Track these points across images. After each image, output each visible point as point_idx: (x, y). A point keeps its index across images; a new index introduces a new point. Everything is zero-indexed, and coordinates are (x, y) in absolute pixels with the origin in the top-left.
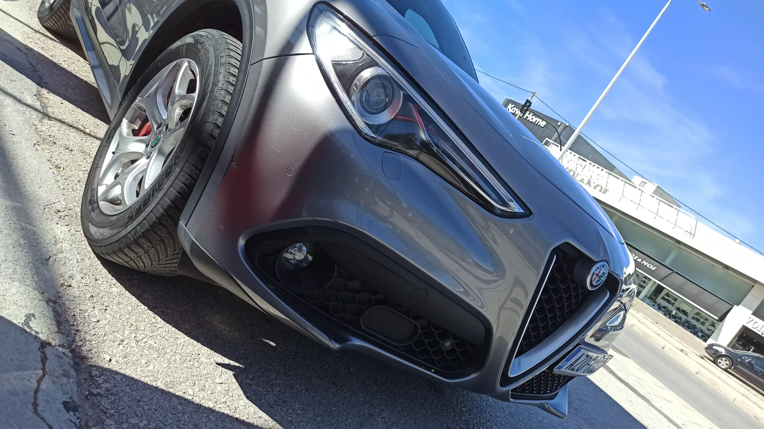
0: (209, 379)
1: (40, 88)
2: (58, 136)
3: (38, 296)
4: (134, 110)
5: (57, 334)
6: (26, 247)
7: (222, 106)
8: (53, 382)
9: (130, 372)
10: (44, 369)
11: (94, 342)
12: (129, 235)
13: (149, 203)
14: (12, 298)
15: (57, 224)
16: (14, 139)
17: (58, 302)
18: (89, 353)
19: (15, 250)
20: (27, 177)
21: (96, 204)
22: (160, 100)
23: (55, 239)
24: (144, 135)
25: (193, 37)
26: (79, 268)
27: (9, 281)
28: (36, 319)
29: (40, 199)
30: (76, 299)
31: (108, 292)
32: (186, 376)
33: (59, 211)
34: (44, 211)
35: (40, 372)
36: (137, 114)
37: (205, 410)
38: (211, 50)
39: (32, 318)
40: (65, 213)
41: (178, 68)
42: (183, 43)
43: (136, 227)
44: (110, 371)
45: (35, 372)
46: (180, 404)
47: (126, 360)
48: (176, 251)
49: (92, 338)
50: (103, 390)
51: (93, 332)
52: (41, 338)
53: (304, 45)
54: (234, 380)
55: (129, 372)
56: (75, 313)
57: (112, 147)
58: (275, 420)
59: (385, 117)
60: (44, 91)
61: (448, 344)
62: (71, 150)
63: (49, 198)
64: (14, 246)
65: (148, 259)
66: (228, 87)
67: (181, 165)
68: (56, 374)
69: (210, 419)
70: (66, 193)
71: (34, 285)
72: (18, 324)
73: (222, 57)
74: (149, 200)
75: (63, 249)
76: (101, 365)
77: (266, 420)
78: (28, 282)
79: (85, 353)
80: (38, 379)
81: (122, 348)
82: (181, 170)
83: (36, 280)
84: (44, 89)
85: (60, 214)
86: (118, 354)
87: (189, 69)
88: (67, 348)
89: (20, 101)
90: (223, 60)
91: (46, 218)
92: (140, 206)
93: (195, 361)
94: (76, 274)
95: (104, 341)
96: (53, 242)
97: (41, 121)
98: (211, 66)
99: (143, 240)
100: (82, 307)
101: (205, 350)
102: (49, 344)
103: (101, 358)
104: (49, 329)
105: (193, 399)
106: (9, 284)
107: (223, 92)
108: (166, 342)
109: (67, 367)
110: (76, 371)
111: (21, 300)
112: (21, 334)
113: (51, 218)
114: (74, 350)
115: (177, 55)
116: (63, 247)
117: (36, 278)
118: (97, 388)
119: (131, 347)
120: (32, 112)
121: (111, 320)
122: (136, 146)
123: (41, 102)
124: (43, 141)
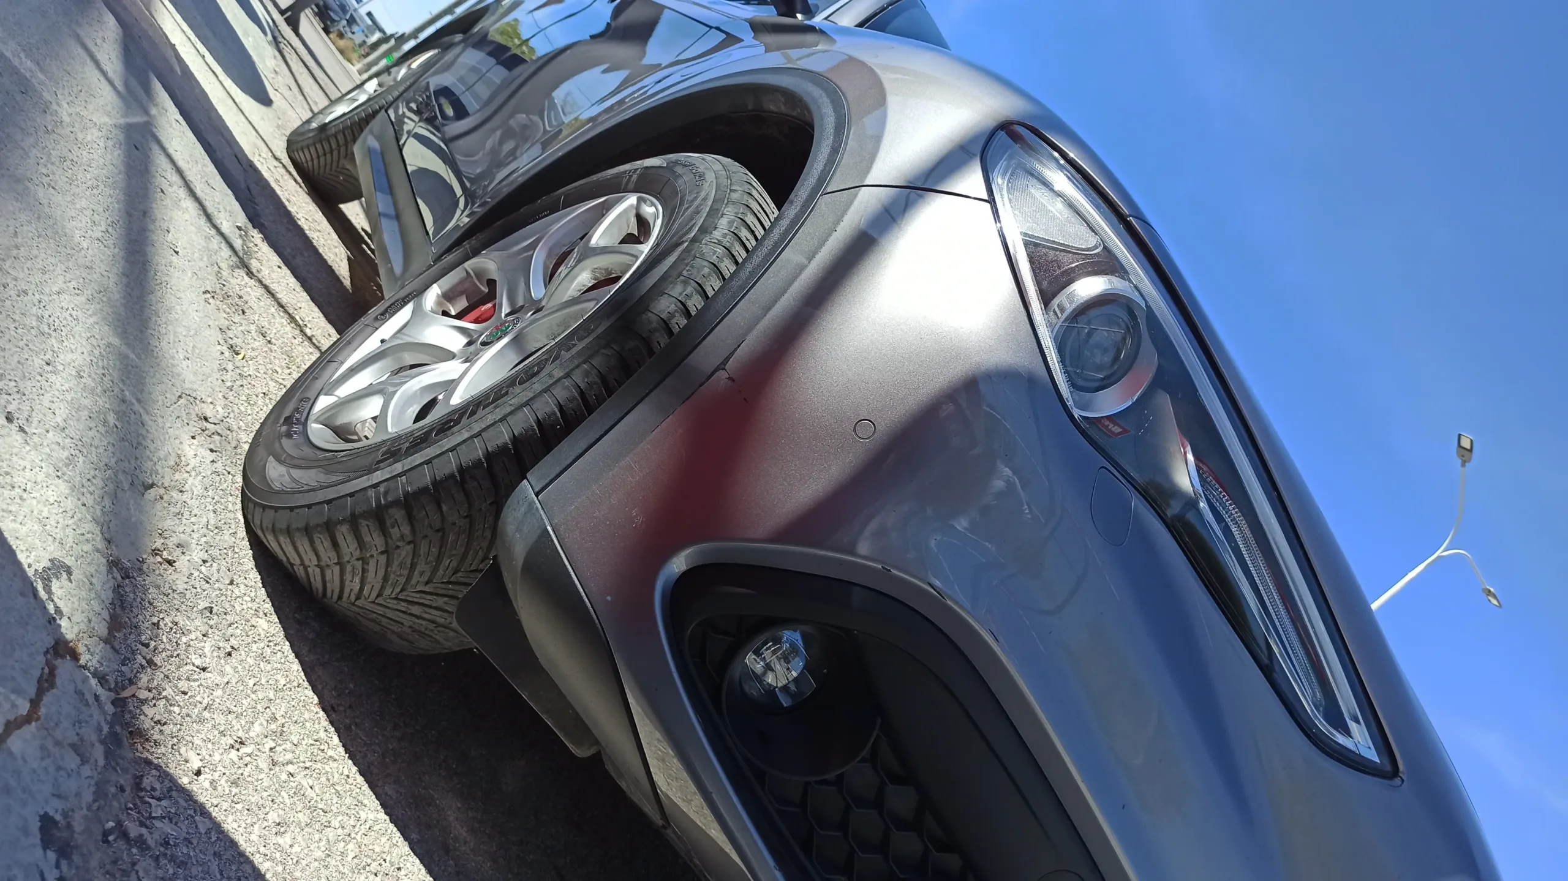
1: (250, 225)
2: (253, 303)
3: (98, 539)
5: (102, 645)
6: (115, 436)
7: (709, 274)
8: (43, 748)
9: (235, 825)
10: (35, 703)
11: (176, 709)
13: (455, 429)
14: (40, 507)
15: (193, 437)
16: (175, 260)
17: (133, 577)
18: (156, 728)
19: (92, 424)
20: (170, 328)
21: (301, 427)
22: (539, 261)
23: (178, 460)
24: (473, 322)
25: (663, 161)
26: (204, 539)
27: (51, 470)
28: (70, 582)
29: (179, 375)
30: (174, 598)
31: (248, 621)
33: (206, 419)
34: (179, 400)
35: (24, 707)
36: (467, 285)
39: (64, 575)
40: (217, 429)
42: (639, 169)
44: (188, 796)
45: (13, 697)
47: (234, 790)
48: (460, 574)
49: (177, 698)
50: (156, 836)
51: (183, 685)
52: (63, 630)
55: (230, 824)
56: (160, 623)
57: (385, 330)
60: (256, 236)
62: (269, 342)
63: (195, 386)
64: (91, 415)
65: (381, 573)
67: (568, 365)
68: (58, 734)
70: (231, 399)
71: (99, 513)
72: (26, 566)
75: (187, 487)
76: (172, 772)
78: (89, 500)
79: (147, 724)
80: (12, 718)
81: (236, 759)
82: (566, 376)
83: (107, 507)
84: (256, 230)
85: (206, 425)
86: (220, 768)
87: (634, 213)
88: (110, 690)
89: (209, 217)
90: (734, 196)
91: (175, 414)
94: (194, 546)
95: (201, 721)
96: (172, 463)
98: (705, 199)
100: (180, 620)
102: (75, 656)
103: (180, 755)
104: (90, 621)
106: (48, 476)
107: (719, 252)
108: (335, 799)
109: (91, 736)
110: (108, 754)
111: (58, 523)
112: (22, 594)
113: (185, 422)
114: (124, 701)
115: (614, 187)
116: (189, 482)
117: (107, 502)
118: (142, 824)
119: (257, 768)
120: (224, 245)
121: (234, 681)
122: (445, 336)
123: (244, 244)
124: (224, 298)
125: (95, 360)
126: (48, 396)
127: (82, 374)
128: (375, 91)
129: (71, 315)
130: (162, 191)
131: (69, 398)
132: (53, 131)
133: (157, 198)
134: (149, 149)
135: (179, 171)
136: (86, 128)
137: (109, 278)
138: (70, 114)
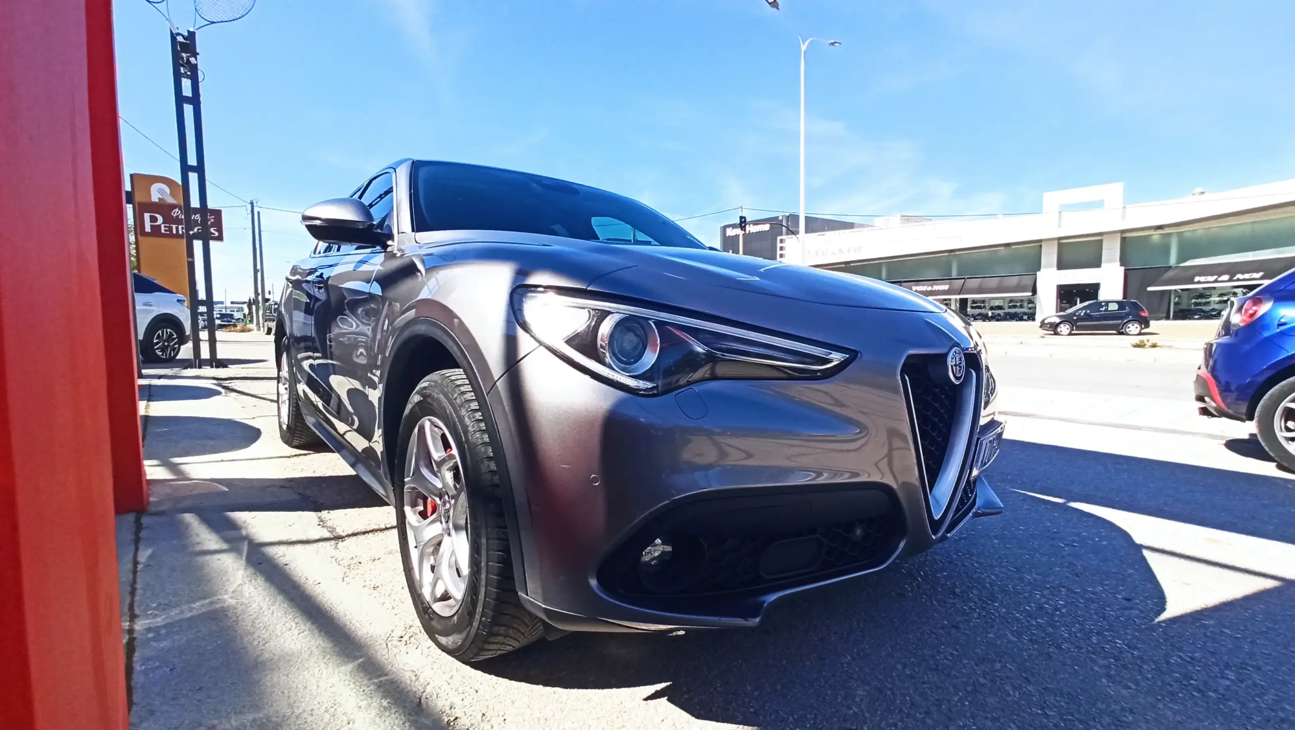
1: (319, 514)
2: (359, 552)
4: (409, 494)
6: (393, 707)
7: (485, 449)
12: (480, 631)
13: (478, 590)
15: (407, 653)
16: (321, 588)
19: (383, 718)
20: (354, 622)
21: (430, 610)
22: (425, 472)
23: (415, 674)
24: (432, 514)
25: (418, 393)
26: (453, 690)
29: (377, 638)
31: (496, 697)
33: (402, 637)
34: (387, 647)
36: (414, 496)
38: (441, 397)
40: (408, 635)
41: (422, 429)
42: (413, 404)
43: (481, 619)
53: (525, 342)
57: (412, 542)
59: (650, 358)
60: (324, 514)
61: (858, 532)
62: (379, 559)
63: (385, 631)
64: (380, 715)
65: (512, 640)
66: (479, 427)
67: (484, 533)
70: (398, 612)
73: (455, 399)
74: (475, 586)
75: (428, 679)
82: (487, 538)
84: (323, 512)
85: (404, 639)
87: (433, 427)
89: (307, 542)
90: (458, 401)
91: (393, 655)
92: (472, 598)
93: (622, 713)
94: (454, 699)
96: (414, 678)
97: (336, 548)
98: (451, 414)
99: (494, 628)
107: (478, 435)
108: (582, 713)
113: (398, 651)
115: (415, 417)
116: (426, 676)
120: (324, 544)
122: (432, 530)
123: (327, 527)
124: (349, 569)
125: (355, 690)
127: (359, 705)
128: (286, 389)
129: (331, 687)
130: (286, 565)
131: (367, 723)
132: (237, 617)
133: (288, 571)
134: (263, 554)
135: (280, 543)
136: (242, 593)
137: (319, 644)
138: (232, 598)
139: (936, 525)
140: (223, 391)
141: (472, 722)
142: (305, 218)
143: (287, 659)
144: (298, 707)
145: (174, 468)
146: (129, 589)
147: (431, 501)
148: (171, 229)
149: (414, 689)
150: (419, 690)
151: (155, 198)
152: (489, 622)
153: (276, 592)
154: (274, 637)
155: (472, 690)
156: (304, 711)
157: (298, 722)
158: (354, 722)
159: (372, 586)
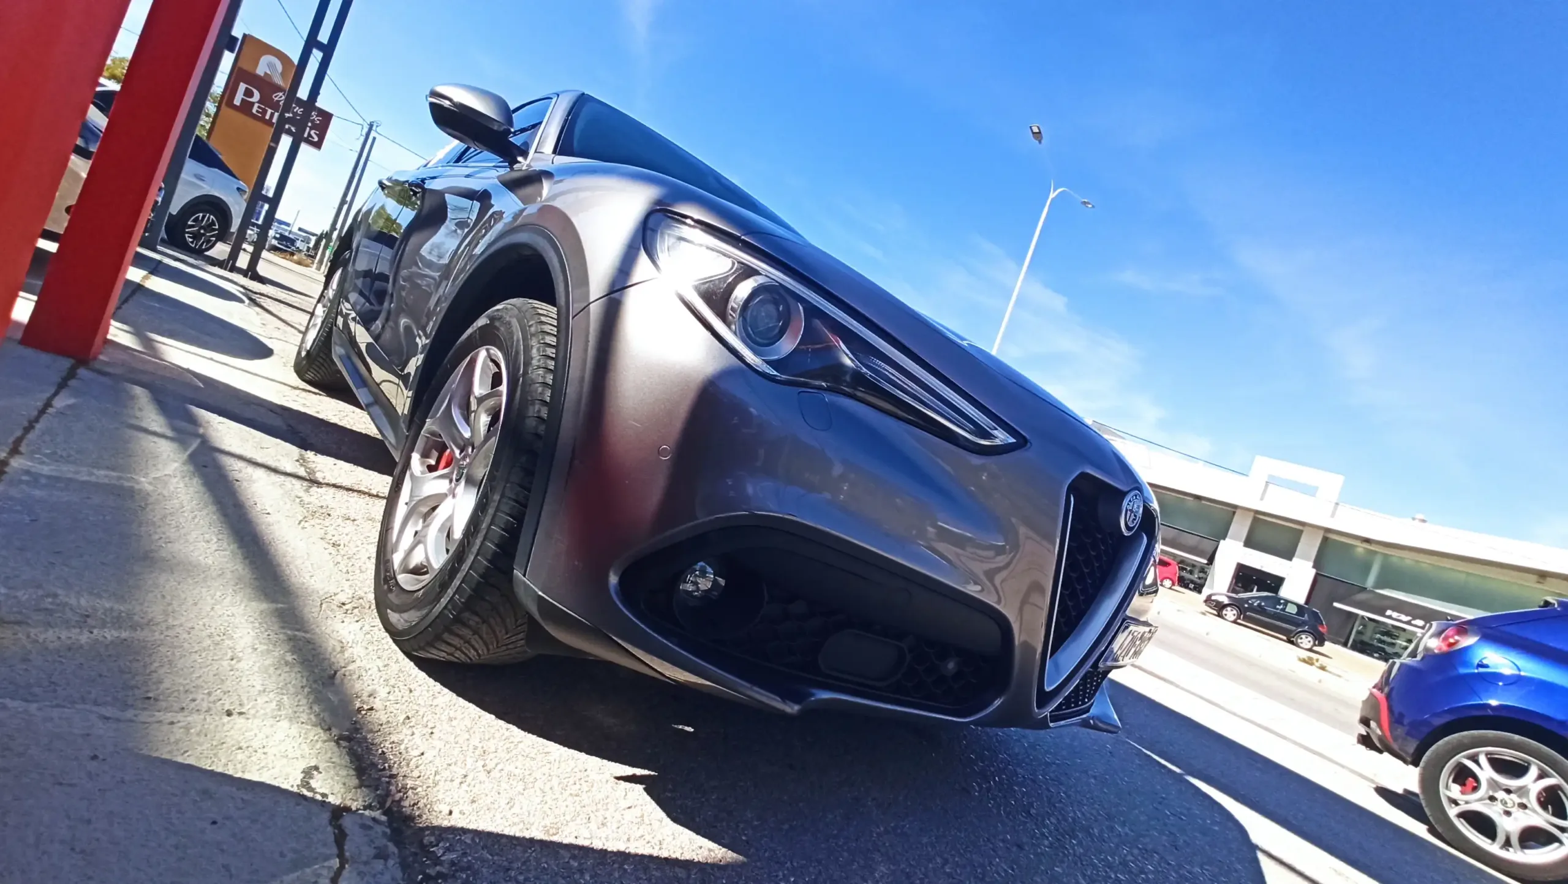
0: (609, 806)
1: (303, 451)
2: (332, 504)
3: (322, 735)
4: (425, 439)
5: (359, 790)
6: (297, 665)
7: (543, 390)
8: (359, 874)
10: (341, 855)
11: (419, 789)
12: (443, 612)
13: (465, 557)
14: (278, 747)
15: (343, 622)
16: (269, 519)
17: (356, 737)
18: (415, 808)
19: (279, 672)
20: (291, 567)
21: (393, 581)
22: (457, 415)
23: (341, 645)
24: (445, 467)
25: (488, 316)
26: (382, 679)
27: (272, 721)
28: (321, 773)
29: (313, 592)
30: (384, 726)
31: (432, 705)
32: (573, 809)
33: (344, 604)
34: (321, 607)
35: (336, 863)
36: (431, 443)
37: (614, 858)
38: (514, 322)
39: (315, 773)
40: (353, 604)
41: (473, 363)
42: (476, 329)
43: (453, 596)
44: (452, 830)
45: (326, 864)
46: (574, 857)
47: (475, 805)
48: (520, 621)
49: (417, 782)
50: (446, 866)
51: (416, 774)
52: (333, 803)
53: (644, 268)
54: (648, 798)
56: (384, 750)
57: (404, 497)
58: (724, 846)
60: (310, 455)
61: (951, 665)
62: (354, 520)
63: (326, 590)
64: (276, 667)
65: (480, 642)
66: (545, 363)
67: (500, 488)
68: (364, 858)
69: (625, 870)
70: (351, 578)
71: (314, 719)
72: (291, 789)
73: (530, 326)
74: (463, 551)
75: (355, 657)
76: (436, 824)
77: (710, 850)
78: (304, 717)
79: (407, 811)
80: (332, 874)
81: (467, 789)
82: (502, 496)
83: (317, 710)
84: (308, 452)
85: (345, 607)
86: (461, 800)
87: (489, 359)
88: (378, 809)
89: (275, 471)
90: (533, 329)
91: (325, 617)
92: (453, 565)
93: (582, 782)
94: (378, 688)
95: (436, 784)
96: (338, 649)
97: (307, 491)
98: (518, 341)
99: (466, 615)
100: (394, 738)
101: (594, 761)
102: (347, 809)
103: (436, 811)
104: (344, 784)
105: (592, 843)
106: (272, 726)
107: (541, 372)
108: (532, 763)
109: (382, 842)
110: (397, 844)
111: (294, 747)
112: (298, 804)
113: (333, 616)
114: (390, 808)
115: (472, 345)
116: (355, 653)
117: (316, 708)
118: (436, 864)
119: (480, 783)
120: (294, 481)
121: (442, 747)
122: (435, 485)
123: (306, 467)
124: (313, 516)
125: (258, 631)
126: (244, 679)
127: (256, 647)
128: (324, 311)
129: (228, 616)
130: (237, 481)
131: (256, 669)
132: (146, 505)
133: (236, 486)
134: (214, 460)
135: (240, 458)
136: (166, 483)
137: (237, 569)
138: (150, 483)
139: (1044, 698)
140: (247, 301)
141: (390, 719)
142: (434, 94)
143: (188, 569)
144: (175, 618)
145: (148, 343)
146: (26, 424)
147: (450, 452)
148: (264, 112)
149: (333, 660)
150: (338, 663)
151: (261, 70)
152: (462, 603)
153: (211, 500)
154: (182, 541)
155: (406, 688)
156: (181, 625)
157: (166, 633)
158: (239, 661)
159: (331, 542)
